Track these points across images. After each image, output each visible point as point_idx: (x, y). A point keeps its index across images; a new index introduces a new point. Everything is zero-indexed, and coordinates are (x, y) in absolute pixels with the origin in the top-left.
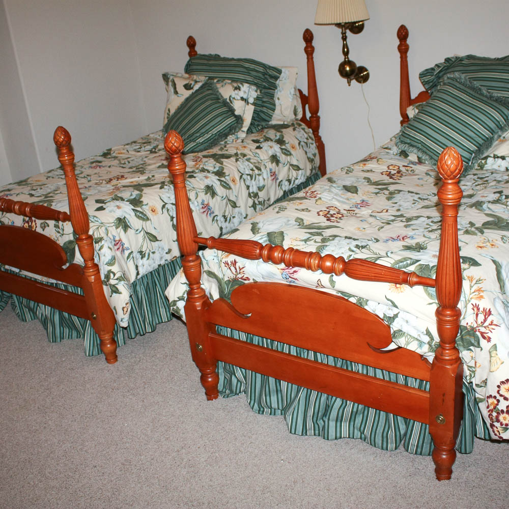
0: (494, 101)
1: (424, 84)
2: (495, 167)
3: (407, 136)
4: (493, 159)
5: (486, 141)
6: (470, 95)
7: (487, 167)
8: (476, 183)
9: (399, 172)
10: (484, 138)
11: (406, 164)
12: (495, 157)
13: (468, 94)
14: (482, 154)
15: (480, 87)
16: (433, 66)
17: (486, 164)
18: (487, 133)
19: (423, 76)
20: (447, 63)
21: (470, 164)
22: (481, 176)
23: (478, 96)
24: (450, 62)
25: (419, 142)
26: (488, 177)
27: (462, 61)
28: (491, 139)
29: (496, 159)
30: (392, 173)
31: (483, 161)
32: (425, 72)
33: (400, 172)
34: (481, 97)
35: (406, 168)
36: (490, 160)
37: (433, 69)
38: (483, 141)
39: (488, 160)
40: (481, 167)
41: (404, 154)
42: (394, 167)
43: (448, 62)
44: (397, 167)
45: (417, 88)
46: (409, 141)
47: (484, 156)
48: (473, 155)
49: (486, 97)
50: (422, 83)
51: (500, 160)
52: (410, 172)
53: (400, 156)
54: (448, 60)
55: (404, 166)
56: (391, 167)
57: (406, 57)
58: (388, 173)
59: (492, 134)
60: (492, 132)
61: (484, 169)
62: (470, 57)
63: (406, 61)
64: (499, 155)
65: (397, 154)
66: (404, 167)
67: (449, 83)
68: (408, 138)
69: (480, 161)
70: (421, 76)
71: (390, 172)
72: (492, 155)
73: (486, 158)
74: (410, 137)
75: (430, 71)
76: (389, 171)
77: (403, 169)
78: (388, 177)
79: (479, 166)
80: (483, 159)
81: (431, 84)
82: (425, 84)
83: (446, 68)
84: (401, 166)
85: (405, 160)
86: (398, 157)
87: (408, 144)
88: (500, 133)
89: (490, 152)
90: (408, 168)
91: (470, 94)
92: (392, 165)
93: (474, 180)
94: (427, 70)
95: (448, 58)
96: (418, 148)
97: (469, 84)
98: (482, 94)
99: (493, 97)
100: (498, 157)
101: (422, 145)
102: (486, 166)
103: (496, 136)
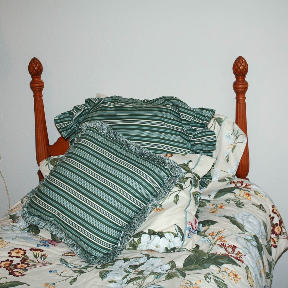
0: (145, 159)
1: (60, 130)
2: (152, 247)
3: (36, 207)
4: (148, 235)
5: (137, 213)
6: (115, 153)
8: (128, 278)
9: (23, 261)
10: (135, 209)
11: (35, 246)
12: (152, 233)
13: (112, 151)
14: (135, 230)
15: (127, 140)
16: (70, 109)
17: (141, 243)
18: (138, 203)
19: (59, 121)
20: (87, 105)
21: (119, 245)
22: (134, 264)
23: (124, 152)
24: (92, 104)
25: (52, 215)
26: (143, 264)
27: (105, 103)
28: (144, 210)
29: (152, 236)
30: (15, 263)
31: (136, 240)
32: (62, 117)
33: (25, 260)
34: (128, 154)
35: (35, 252)
36: (145, 238)
37: (70, 113)
38: (134, 214)
39: (142, 238)
40: (134, 247)
41: (34, 229)
42: (18, 252)
43: (89, 103)
44: (22, 252)
46: (38, 213)
47: (136, 232)
48: (123, 232)
49: (135, 154)
50: (58, 129)
51: (157, 237)
52: (39, 259)
53: (28, 231)
54: (89, 101)
55: (31, 250)
56: (13, 254)
57: (41, 96)
58: (9, 262)
59: (145, 203)
60: (145, 200)
61: (138, 249)
62: (115, 99)
64: (156, 230)
65: (24, 229)
66: (32, 252)
68: (37, 210)
69: (132, 238)
70: (56, 121)
71: (12, 261)
72: (147, 231)
73: (139, 235)
74: (39, 208)
75: (67, 115)
76: (10, 259)
77: (30, 255)
78: (8, 272)
79: (131, 245)
80: (134, 236)
81: (70, 131)
82: (62, 132)
83: (87, 111)
84: (27, 249)
85: (35, 238)
86: (26, 234)
87: (39, 216)
88: (155, 201)
89: (144, 227)
90: (38, 252)
91: (115, 151)
92: (16, 249)
93: (125, 270)
94: (63, 114)
95: (89, 99)
96: (51, 222)
97: (113, 136)
98: (130, 151)
99: (144, 154)
100: (154, 234)
101: (55, 220)
102: (140, 245)
103: (150, 206)
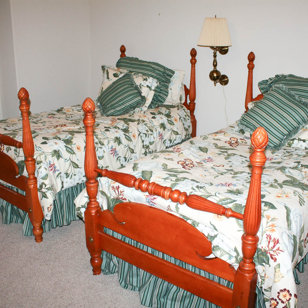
0: (302, 104)
1: (261, 89)
2: (299, 146)
3: (245, 120)
4: (298, 141)
5: (294, 129)
6: (288, 99)
7: (293, 146)
8: (285, 155)
9: (236, 142)
10: (293, 127)
11: (242, 138)
12: (299, 140)
13: (286, 98)
14: (291, 136)
15: (294, 94)
16: (267, 79)
17: (293, 143)
18: (295, 124)
19: (261, 84)
20: (276, 78)
21: (283, 142)
22: (288, 151)
23: (292, 100)
24: (278, 78)
25: (252, 125)
26: (293, 152)
27: (286, 77)
28: (298, 128)
29: (300, 141)
30: (232, 143)
32: (262, 82)
33: (237, 142)
34: (294, 101)
35: (242, 140)
36: (296, 141)
37: (267, 81)
38: (292, 129)
39: (294, 141)
40: (290, 145)
41: (242, 132)
42: (234, 139)
43: (277, 77)
44: (236, 139)
45: (256, 92)
46: (245, 124)
47: (292, 138)
48: (285, 137)
49: (297, 101)
50: (260, 88)
51: (302, 142)
52: (244, 143)
53: (239, 132)
54: (277, 76)
56: (232, 139)
57: (252, 72)
58: (230, 142)
59: (299, 125)
60: (299, 123)
61: (291, 146)
62: (291, 76)
63: (252, 74)
64: (302, 139)
65: (237, 131)
66: (241, 140)
67: (275, 90)
68: (245, 122)
69: (290, 141)
70: (259, 84)
71: (231, 142)
72: (297, 139)
73: (293, 140)
74: (246, 121)
75: (265, 82)
76: (231, 141)
77: (240, 141)
78: (229, 145)
79: (288, 144)
80: (291, 140)
81: (265, 90)
82: (261, 90)
83: (275, 81)
84: (239, 139)
85: (242, 135)
86: (238, 133)
87: (245, 125)
88: (304, 125)
89: (296, 136)
92: (233, 137)
93: (284, 153)
94: (263, 81)
95: (278, 75)
96: (251, 128)
97: (288, 92)
98: (295, 99)
99: (302, 102)
100: (301, 140)
101: (253, 127)
102: (293, 144)
103: (301, 127)
